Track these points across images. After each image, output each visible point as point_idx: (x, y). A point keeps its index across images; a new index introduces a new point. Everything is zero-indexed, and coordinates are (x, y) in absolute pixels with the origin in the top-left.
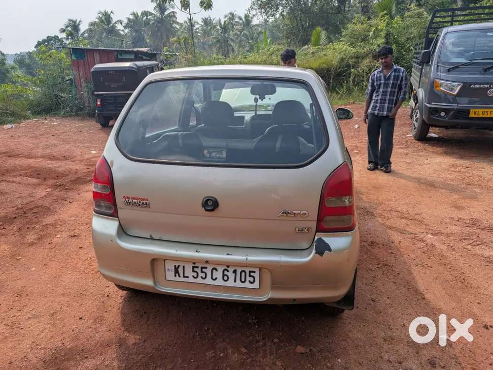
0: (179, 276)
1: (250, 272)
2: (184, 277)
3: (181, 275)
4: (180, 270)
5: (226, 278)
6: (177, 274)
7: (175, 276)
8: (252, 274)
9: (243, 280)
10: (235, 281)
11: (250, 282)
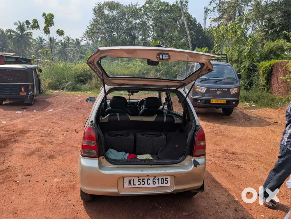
0: (131, 185)
1: (165, 178)
2: (134, 185)
3: (132, 184)
4: (132, 182)
5: (154, 183)
6: (130, 184)
7: (129, 185)
8: (166, 179)
9: (162, 183)
10: (159, 184)
11: (165, 183)
